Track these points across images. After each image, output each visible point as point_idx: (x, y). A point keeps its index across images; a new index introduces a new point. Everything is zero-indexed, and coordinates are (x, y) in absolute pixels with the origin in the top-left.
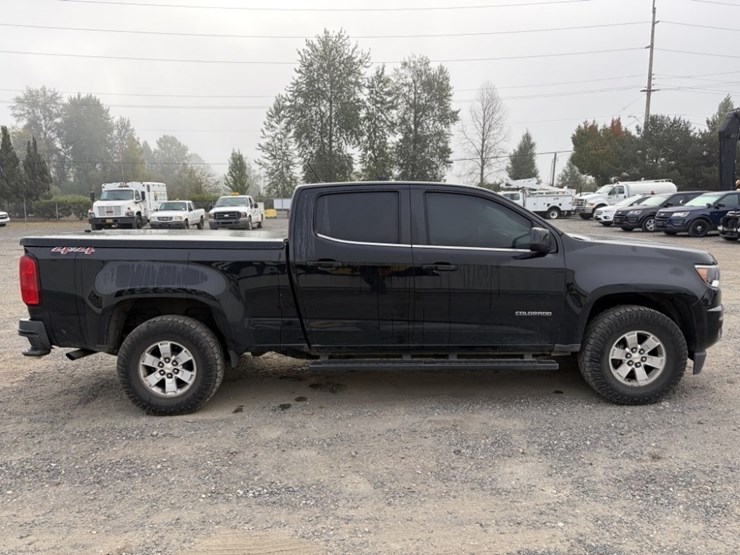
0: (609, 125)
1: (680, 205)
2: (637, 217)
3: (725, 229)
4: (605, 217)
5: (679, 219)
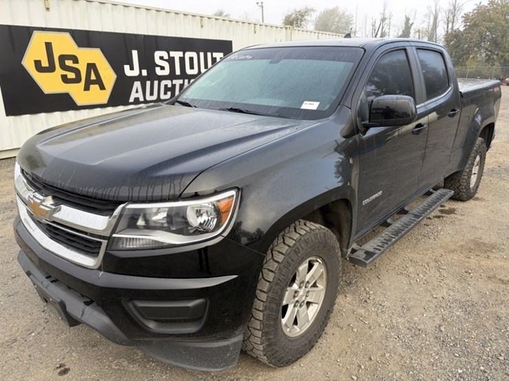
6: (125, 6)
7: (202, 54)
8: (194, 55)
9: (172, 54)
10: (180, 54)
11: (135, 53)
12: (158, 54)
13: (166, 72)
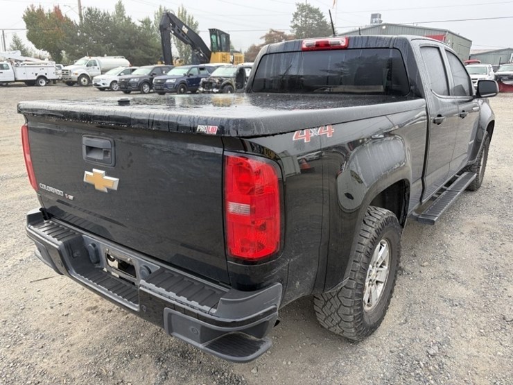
0: (52, 11)
1: (163, 74)
2: (137, 83)
3: (204, 90)
4: (103, 84)
5: (171, 84)
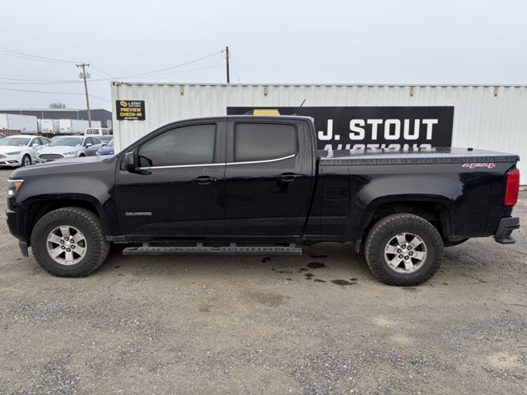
6: (327, 86)
7: (407, 122)
8: (397, 122)
9: (369, 121)
10: (380, 121)
11: (330, 122)
12: (353, 122)
13: (362, 137)
